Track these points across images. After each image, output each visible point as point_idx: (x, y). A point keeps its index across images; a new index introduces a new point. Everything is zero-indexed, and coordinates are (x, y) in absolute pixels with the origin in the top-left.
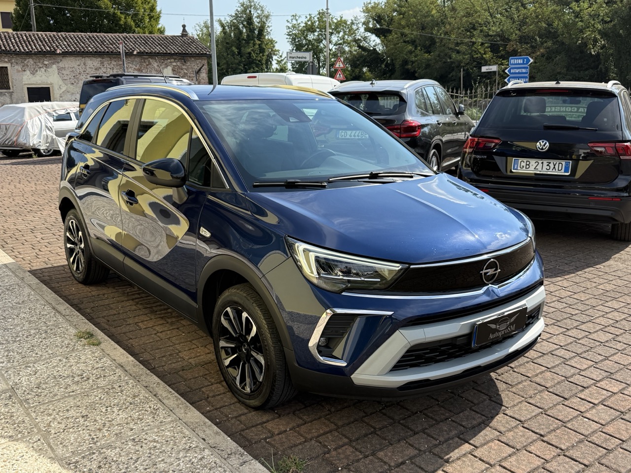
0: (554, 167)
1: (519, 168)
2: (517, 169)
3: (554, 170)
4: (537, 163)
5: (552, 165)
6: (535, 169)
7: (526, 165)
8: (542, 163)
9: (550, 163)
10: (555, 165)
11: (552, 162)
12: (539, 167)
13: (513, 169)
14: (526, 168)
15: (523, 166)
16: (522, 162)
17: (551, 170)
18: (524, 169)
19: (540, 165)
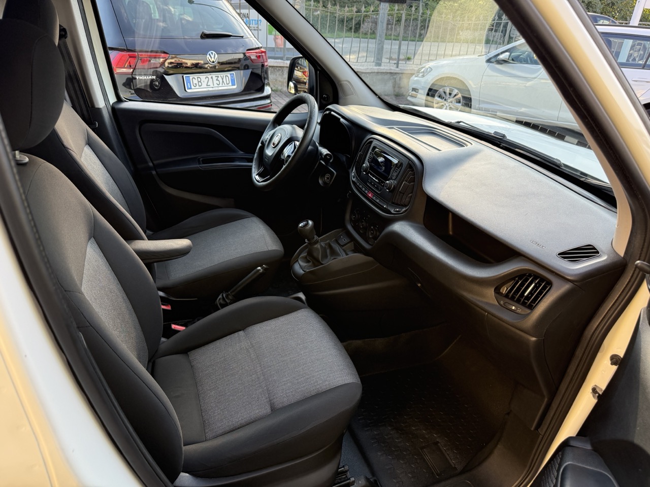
0: (223, 82)
1: (193, 87)
2: (191, 88)
3: (224, 85)
4: (207, 78)
5: (220, 79)
6: (207, 85)
7: (199, 82)
8: (212, 78)
9: (218, 77)
10: (223, 79)
11: (219, 75)
12: (210, 83)
13: (188, 89)
14: (199, 86)
15: (196, 84)
16: (194, 79)
17: (221, 85)
18: (198, 87)
19: (210, 80)
